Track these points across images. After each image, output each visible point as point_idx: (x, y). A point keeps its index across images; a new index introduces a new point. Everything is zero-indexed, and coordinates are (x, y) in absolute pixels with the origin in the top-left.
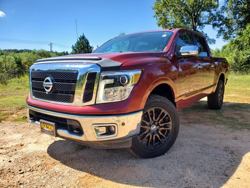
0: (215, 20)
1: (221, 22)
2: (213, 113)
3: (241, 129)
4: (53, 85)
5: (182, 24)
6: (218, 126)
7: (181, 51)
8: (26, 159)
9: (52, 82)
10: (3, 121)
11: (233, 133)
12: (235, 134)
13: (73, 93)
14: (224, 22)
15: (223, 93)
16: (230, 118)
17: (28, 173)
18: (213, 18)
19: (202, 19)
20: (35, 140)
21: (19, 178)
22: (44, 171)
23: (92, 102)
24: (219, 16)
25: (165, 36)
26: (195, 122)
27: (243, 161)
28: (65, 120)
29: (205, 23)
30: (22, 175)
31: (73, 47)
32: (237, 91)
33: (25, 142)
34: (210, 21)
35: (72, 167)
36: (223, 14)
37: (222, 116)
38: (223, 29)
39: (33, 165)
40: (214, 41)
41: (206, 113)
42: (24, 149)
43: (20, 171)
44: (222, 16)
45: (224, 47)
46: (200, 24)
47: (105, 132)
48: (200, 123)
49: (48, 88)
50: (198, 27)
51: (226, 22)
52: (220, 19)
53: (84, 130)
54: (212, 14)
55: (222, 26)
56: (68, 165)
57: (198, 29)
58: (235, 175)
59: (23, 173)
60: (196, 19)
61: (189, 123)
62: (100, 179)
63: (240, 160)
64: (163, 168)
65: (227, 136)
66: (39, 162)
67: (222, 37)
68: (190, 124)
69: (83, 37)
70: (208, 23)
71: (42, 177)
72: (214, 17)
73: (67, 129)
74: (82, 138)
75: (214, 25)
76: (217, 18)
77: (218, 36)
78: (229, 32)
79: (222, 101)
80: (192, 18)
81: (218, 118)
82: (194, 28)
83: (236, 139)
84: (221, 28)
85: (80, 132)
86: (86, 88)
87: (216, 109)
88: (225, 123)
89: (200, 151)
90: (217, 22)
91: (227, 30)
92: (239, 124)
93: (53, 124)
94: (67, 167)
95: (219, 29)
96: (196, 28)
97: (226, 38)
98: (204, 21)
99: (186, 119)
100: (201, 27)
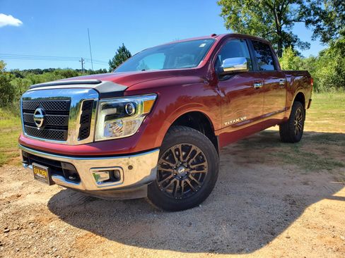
0: (309, 14)
1: (317, 17)
2: (285, 148)
3: (317, 170)
4: (45, 118)
5: (260, 24)
6: (288, 166)
7: (223, 66)
8: (18, 213)
9: (43, 114)
10: (5, 165)
11: (304, 176)
12: (308, 177)
13: (66, 128)
14: (322, 17)
16: (307, 154)
17: (15, 232)
18: (305, 12)
19: (289, 14)
20: (36, 190)
21: (3, 237)
22: (35, 228)
23: (89, 139)
24: (314, 8)
25: (203, 45)
26: (257, 162)
27: (304, 214)
28: (59, 163)
29: (294, 20)
30: (6, 235)
31: (110, 63)
32: (333, 115)
33: (23, 192)
34: (301, 17)
35: (72, 224)
36: (320, 6)
37: (298, 151)
38: (321, 27)
39: (23, 221)
40: (307, 45)
41: (276, 148)
42: (19, 202)
43: (6, 229)
44: (319, 9)
45: (322, 54)
46: (287, 22)
47: (108, 178)
48: (263, 163)
49: (39, 122)
50: (284, 26)
51: (324, 16)
52: (316, 14)
53: (81, 176)
54: (304, 7)
55: (319, 23)
56: (67, 222)
57: (284, 28)
58: (285, 234)
59: (8, 231)
60: (281, 15)
61: (248, 162)
62: (103, 239)
63: (301, 212)
64: (191, 224)
65: (294, 180)
66: (32, 218)
67: (319, 38)
68: (250, 165)
69: (123, 49)
70: (299, 20)
71: (30, 237)
72: (307, 10)
73: (61, 175)
74: (79, 186)
75: (308, 22)
76: (312, 12)
77: (313, 38)
78: (330, 30)
80: (275, 14)
81: (292, 155)
82: (279, 28)
83: (305, 184)
84: (319, 26)
85: (77, 179)
86: (82, 122)
87: (293, 142)
88: (298, 162)
89: (249, 201)
90: (312, 17)
91: (326, 28)
92: (320, 163)
93: (46, 168)
94: (66, 224)
95: (315, 27)
96: (281, 28)
97: (325, 40)
98: (292, 18)
99: (245, 157)
100: (288, 26)
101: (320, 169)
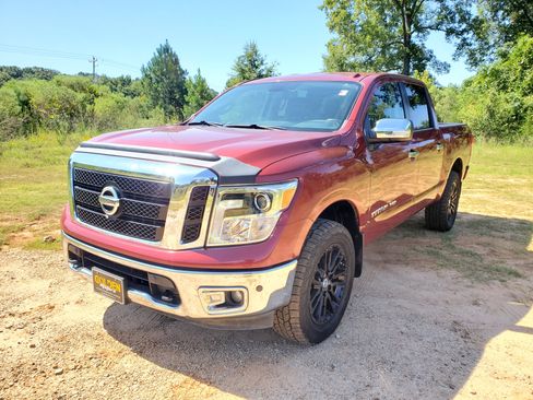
0: (453, 20)
1: (464, 26)
2: (433, 239)
3: (486, 281)
4: (121, 202)
5: (380, 28)
6: (443, 272)
7: (375, 129)
8: (64, 340)
9: (119, 196)
11: (471, 290)
12: (475, 291)
13: (162, 223)
14: (471, 27)
15: (458, 197)
16: (467, 253)
17: (71, 374)
18: (447, 16)
19: (423, 17)
20: (76, 297)
21: (56, 384)
22: (102, 370)
23: (199, 243)
24: (460, 11)
25: (344, 93)
26: (398, 262)
27: (485, 355)
28: (145, 274)
29: (430, 28)
30: (60, 378)
31: (143, 70)
32: (487, 185)
33: (57, 300)
34: (441, 23)
35: (156, 362)
36: (468, 9)
37: (453, 247)
38: (468, 41)
39: (79, 354)
40: (446, 67)
41: (420, 239)
42: (56, 318)
43: (56, 368)
44: (468, 13)
45: (468, 83)
46: (419, 29)
47: (223, 301)
48: (407, 264)
49: (110, 208)
50: (415, 34)
51: (476, 26)
52: (463, 20)
53: (183, 296)
54: (446, 8)
55: (465, 35)
56: (147, 358)
57: (415, 39)
58: (468, 387)
59: (62, 373)
60: (411, 17)
61: (385, 262)
63: (480, 351)
64: (333, 367)
65: (459, 295)
66: (90, 349)
67: (464, 58)
68: (388, 265)
69: (166, 50)
70: (437, 27)
71: (101, 384)
72: (450, 13)
73: (148, 292)
74: (178, 311)
75: (450, 32)
76: (457, 17)
77: (456, 57)
78: (481, 49)
79: (454, 214)
80: (403, 14)
81: (444, 252)
82: (407, 37)
83: (475, 303)
84: (464, 40)
85: (175, 299)
86: (188, 217)
87: (443, 231)
88: (456, 265)
89: (404, 329)
90: (456, 25)
91: (476, 45)
92: (487, 269)
93: (121, 279)
94: (147, 362)
95: (459, 41)
96: (410, 37)
97: (475, 62)
98: (428, 23)
99: (380, 253)
100: (421, 34)
101: (490, 278)
